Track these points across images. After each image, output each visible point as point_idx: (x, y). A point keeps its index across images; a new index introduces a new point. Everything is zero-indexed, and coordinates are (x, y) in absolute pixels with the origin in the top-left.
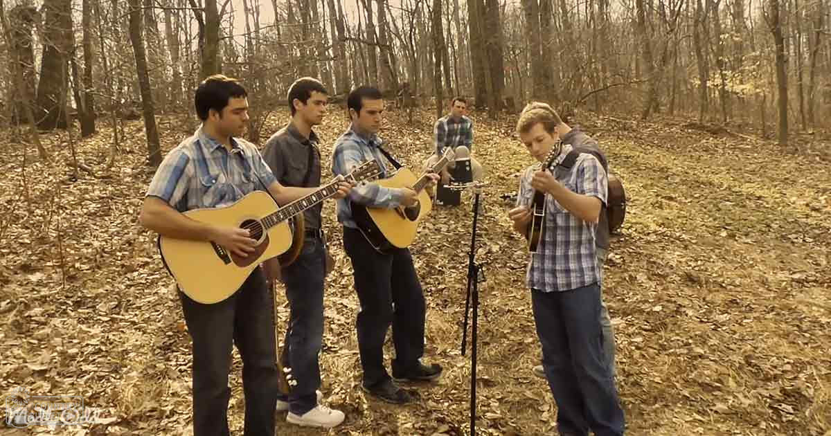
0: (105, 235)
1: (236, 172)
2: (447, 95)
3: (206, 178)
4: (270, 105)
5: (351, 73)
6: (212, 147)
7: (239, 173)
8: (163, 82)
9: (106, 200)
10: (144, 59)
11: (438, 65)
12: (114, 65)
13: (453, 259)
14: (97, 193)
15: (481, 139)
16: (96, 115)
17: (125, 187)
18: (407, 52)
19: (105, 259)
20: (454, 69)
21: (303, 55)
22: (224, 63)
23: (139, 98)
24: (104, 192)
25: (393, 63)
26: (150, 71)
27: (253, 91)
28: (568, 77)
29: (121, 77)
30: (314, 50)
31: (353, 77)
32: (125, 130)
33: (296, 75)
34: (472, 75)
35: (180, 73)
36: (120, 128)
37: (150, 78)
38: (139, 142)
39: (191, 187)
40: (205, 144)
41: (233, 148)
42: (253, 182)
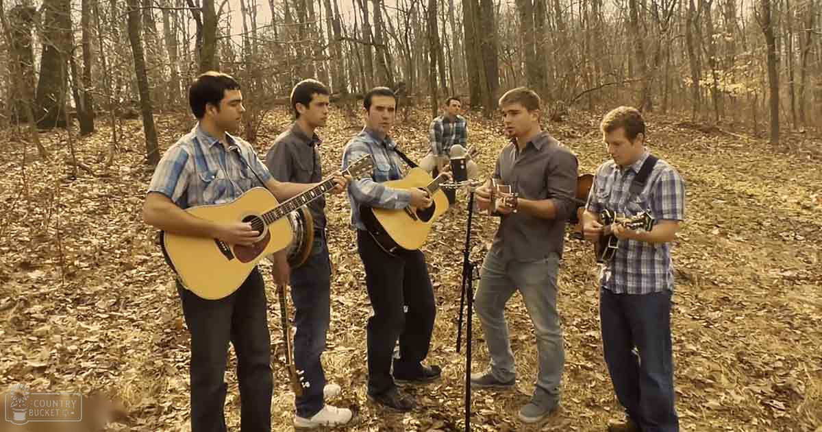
0: (104, 233)
1: (234, 168)
2: (442, 94)
3: (205, 174)
4: (267, 104)
5: (347, 72)
6: (210, 144)
7: (237, 169)
8: (161, 82)
9: (104, 198)
10: (143, 58)
11: (433, 64)
12: (113, 65)
13: (448, 257)
14: (96, 191)
15: (475, 138)
16: (95, 114)
17: (123, 185)
18: (403, 52)
19: (103, 256)
20: (449, 69)
21: (299, 55)
22: (222, 62)
23: (137, 98)
24: (103, 190)
25: (389, 63)
26: (148, 70)
27: (251, 91)
28: (562, 77)
29: (119, 76)
30: (311, 49)
31: (348, 77)
32: (123, 129)
33: (292, 74)
34: (467, 75)
35: (178, 73)
36: (118, 127)
37: (148, 77)
38: (137, 141)
39: (191, 183)
40: (203, 141)
41: (230, 145)
42: (250, 178)
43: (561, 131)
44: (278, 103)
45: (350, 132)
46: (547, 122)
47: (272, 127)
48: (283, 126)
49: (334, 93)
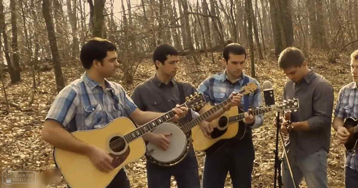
0: (29, 150)
1: (109, 103)
2: (257, 47)
3: (88, 107)
4: (140, 58)
5: (193, 35)
6: (93, 86)
7: (112, 104)
8: (67, 45)
9: (28, 126)
10: (54, 31)
11: (250, 28)
12: (32, 35)
13: (264, 156)
14: (23, 121)
15: (280, 75)
16: (21, 69)
17: (42, 117)
18: (230, 21)
19: (28, 166)
20: (260, 31)
21: (160, 25)
22: (108, 31)
23: (50, 57)
24: (27, 121)
25: (221, 27)
26: (58, 38)
27: (128, 49)
28: (335, 34)
29: (37, 42)
30: (168, 20)
31: (194, 38)
32: (41, 78)
33: (156, 37)
34: (272, 34)
35: (78, 39)
36: (37, 77)
37: (57, 43)
38: (51, 86)
39: (77, 113)
40: (88, 85)
41: (106, 88)
42: (120, 110)
43: (336, 69)
44: (147, 58)
45: (197, 74)
46: (327, 64)
47: (143, 74)
48: (151, 72)
49: (184, 50)
